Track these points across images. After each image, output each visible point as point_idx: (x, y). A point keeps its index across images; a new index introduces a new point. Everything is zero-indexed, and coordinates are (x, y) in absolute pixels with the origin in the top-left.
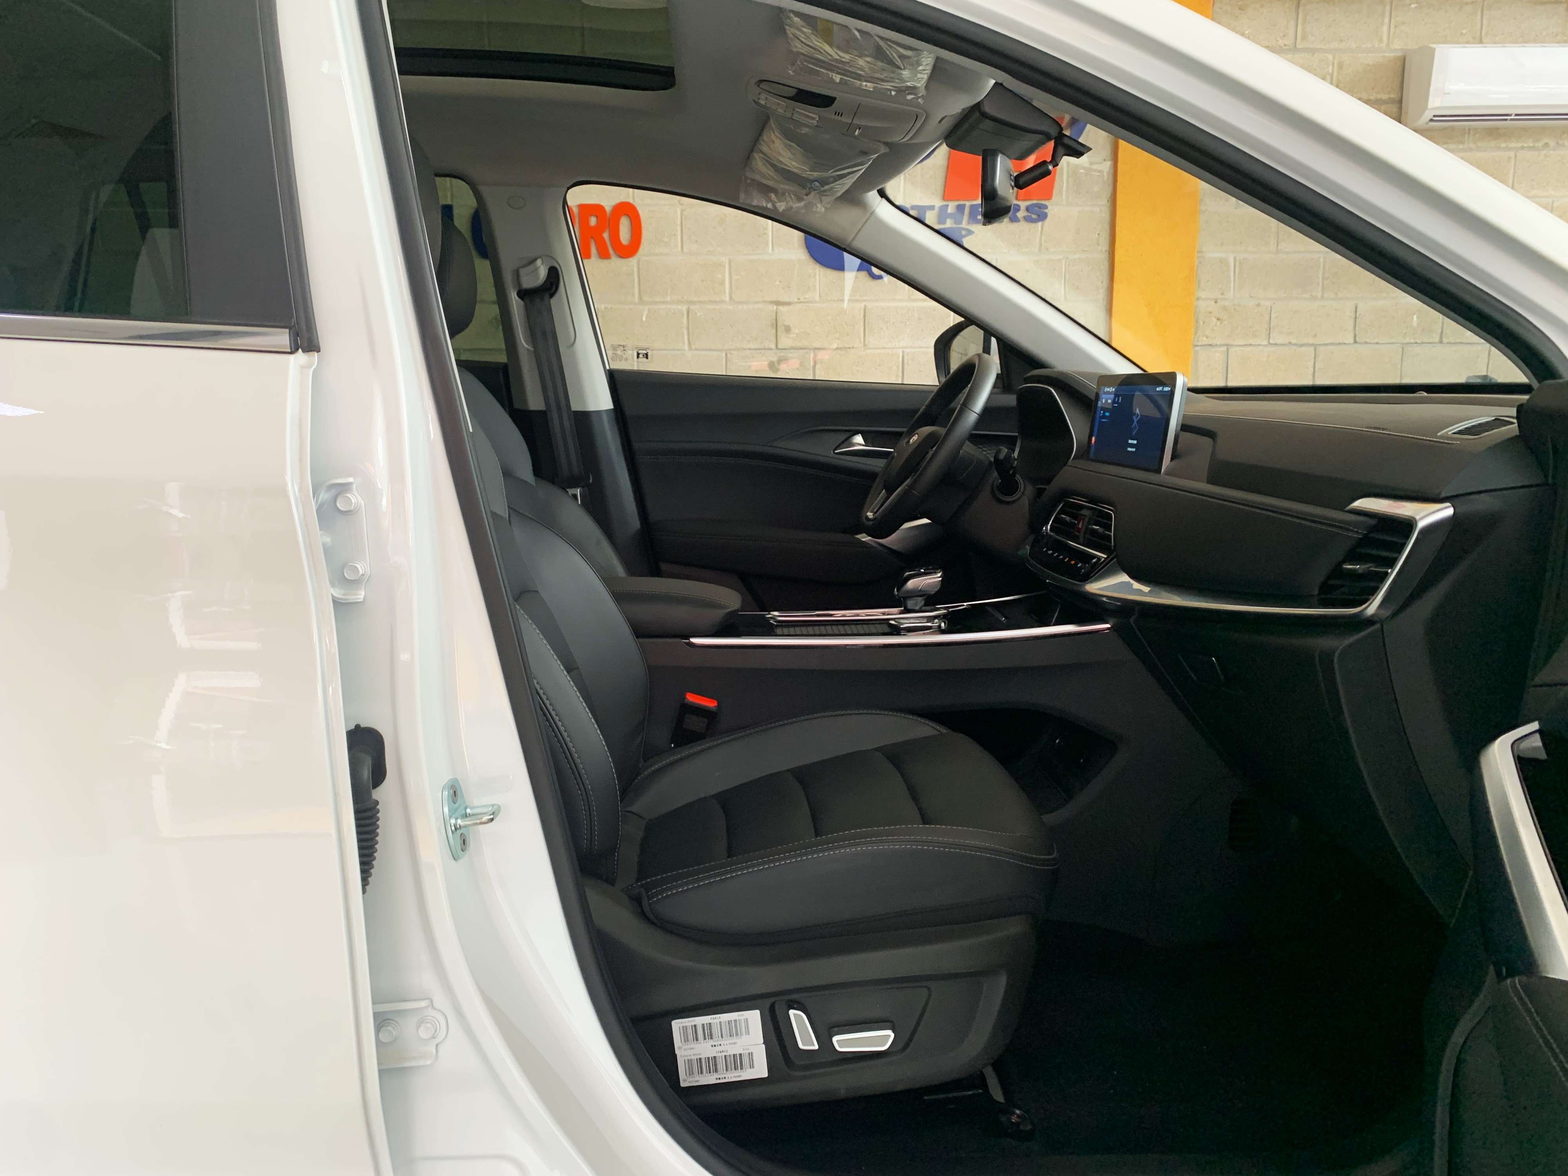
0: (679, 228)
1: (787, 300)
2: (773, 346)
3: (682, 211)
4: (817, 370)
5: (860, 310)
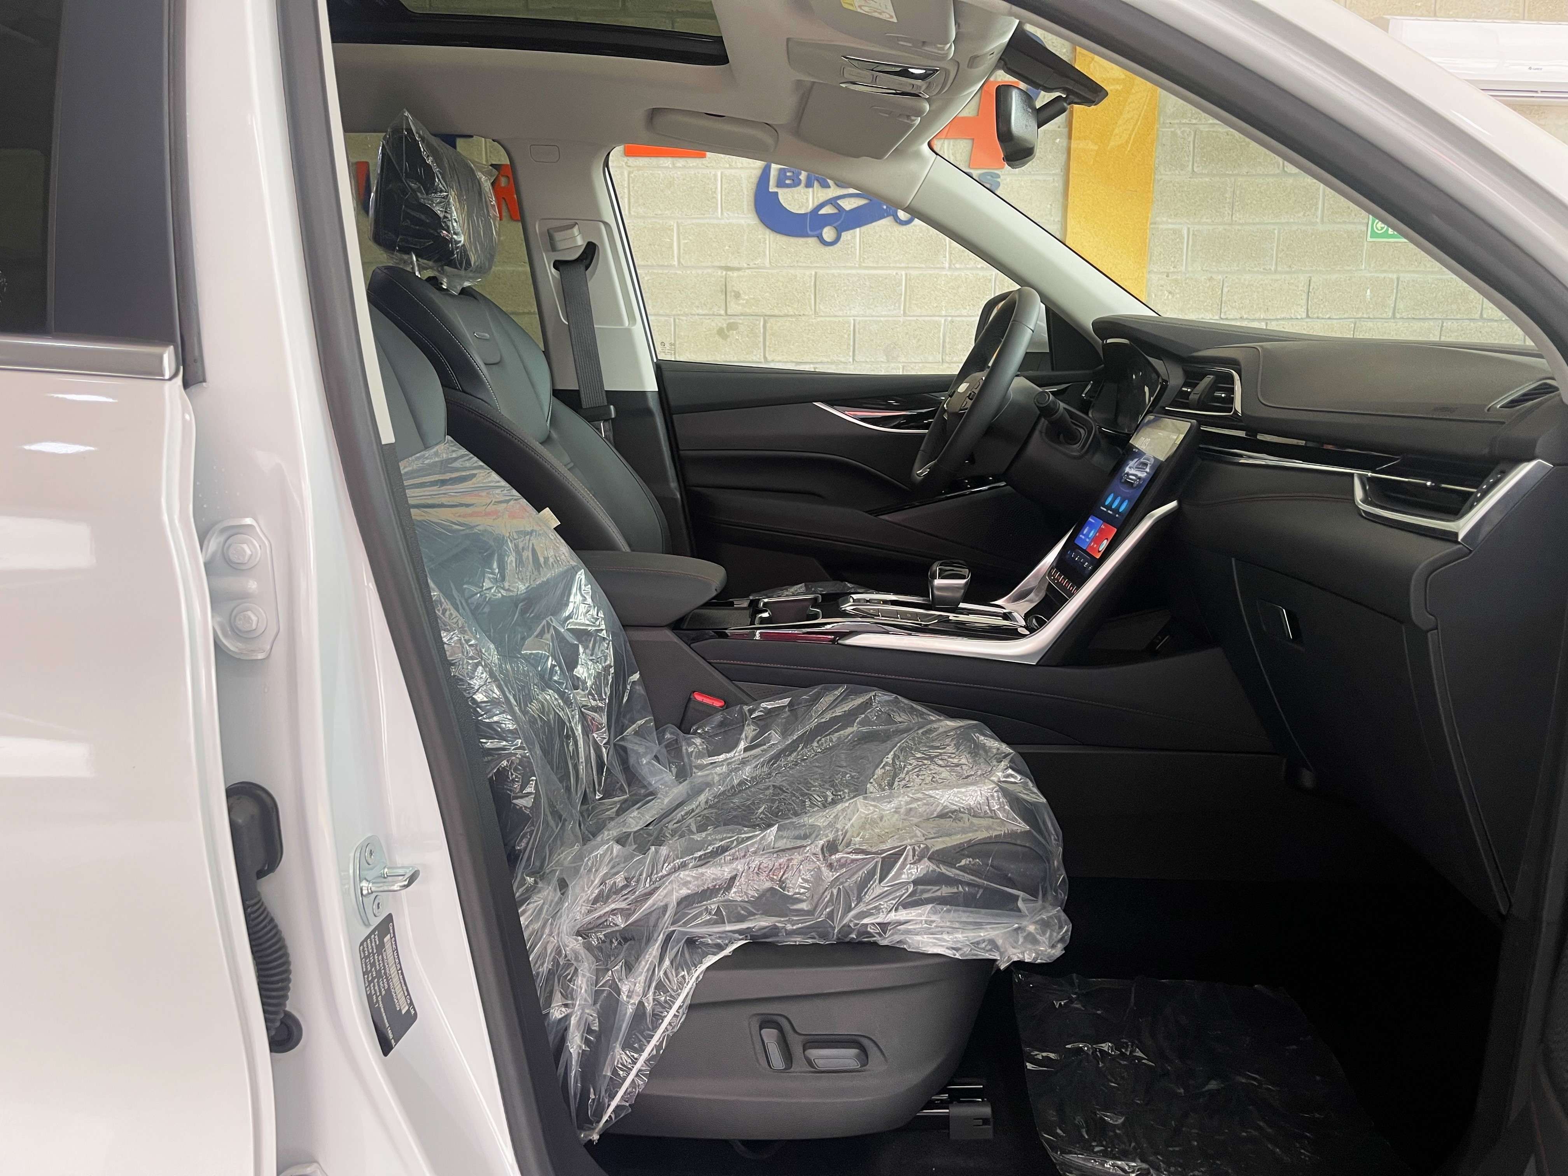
0: (626, 191)
1: (736, 265)
2: (723, 312)
3: (629, 173)
4: (768, 337)
5: (810, 277)
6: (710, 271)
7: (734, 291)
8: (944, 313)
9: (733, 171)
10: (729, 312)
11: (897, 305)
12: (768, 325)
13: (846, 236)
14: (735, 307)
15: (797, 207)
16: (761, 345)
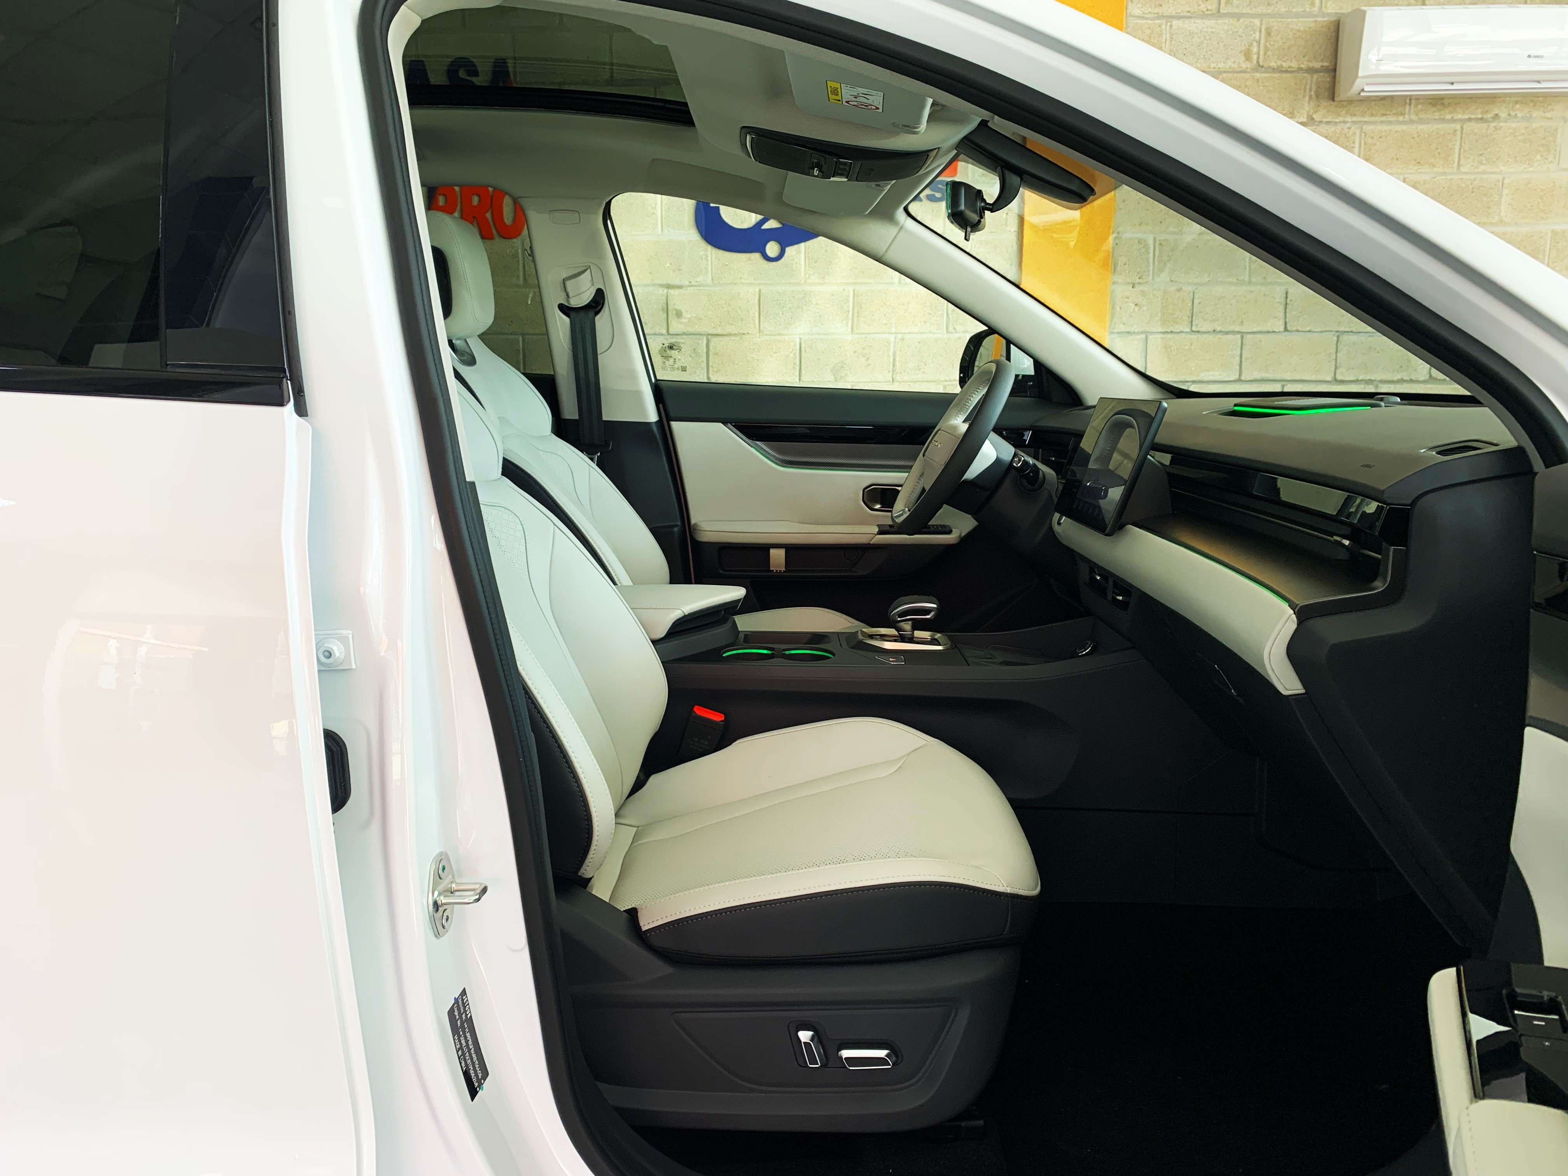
1: (677, 282)
2: (664, 332)
4: (711, 356)
5: (754, 295)
6: (651, 289)
7: (676, 310)
8: (893, 330)
10: (671, 331)
11: (844, 322)
12: (712, 345)
13: (790, 250)
14: (676, 326)
15: (740, 222)
16: (704, 365)
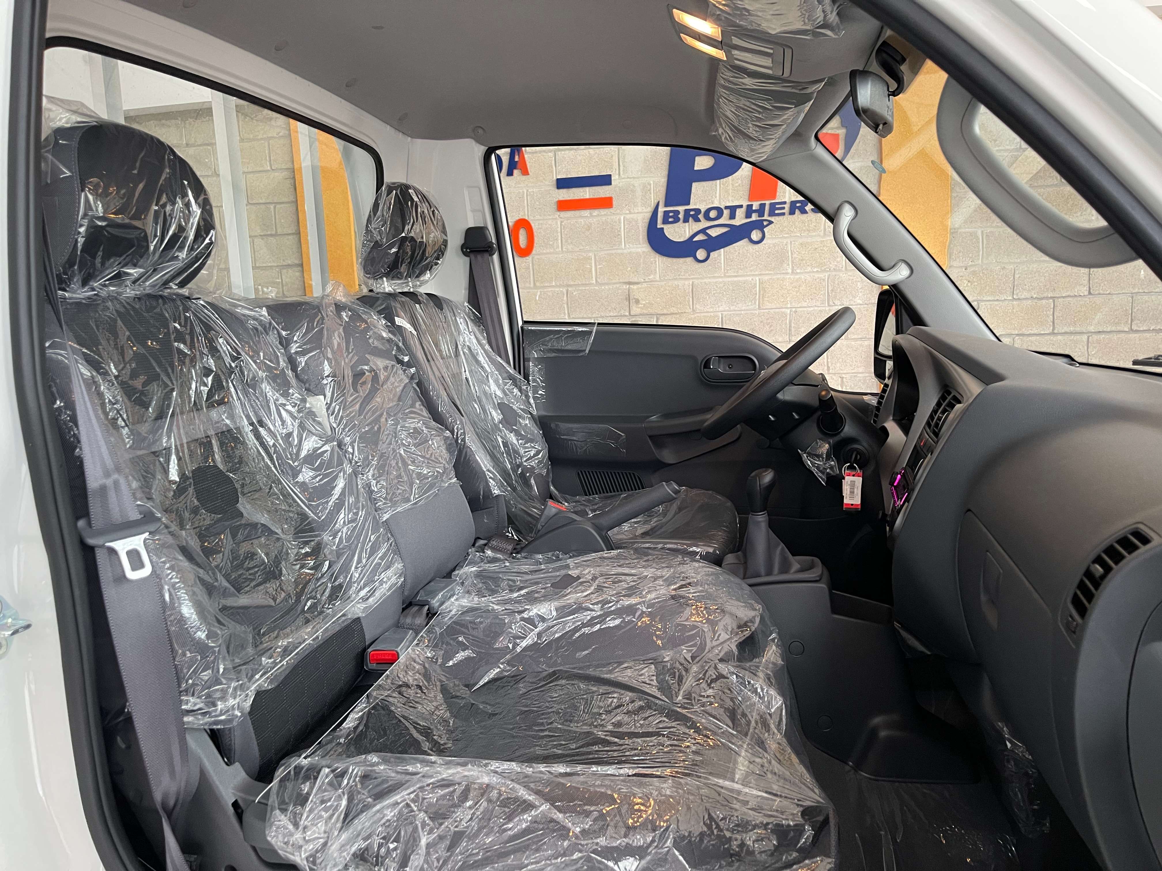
0: (559, 234)
1: (635, 280)
2: (627, 314)
3: (562, 222)
5: (689, 286)
6: (618, 285)
7: (635, 298)
8: (789, 306)
9: (632, 216)
10: (632, 312)
11: (753, 301)
12: (660, 321)
13: (713, 255)
14: (636, 309)
